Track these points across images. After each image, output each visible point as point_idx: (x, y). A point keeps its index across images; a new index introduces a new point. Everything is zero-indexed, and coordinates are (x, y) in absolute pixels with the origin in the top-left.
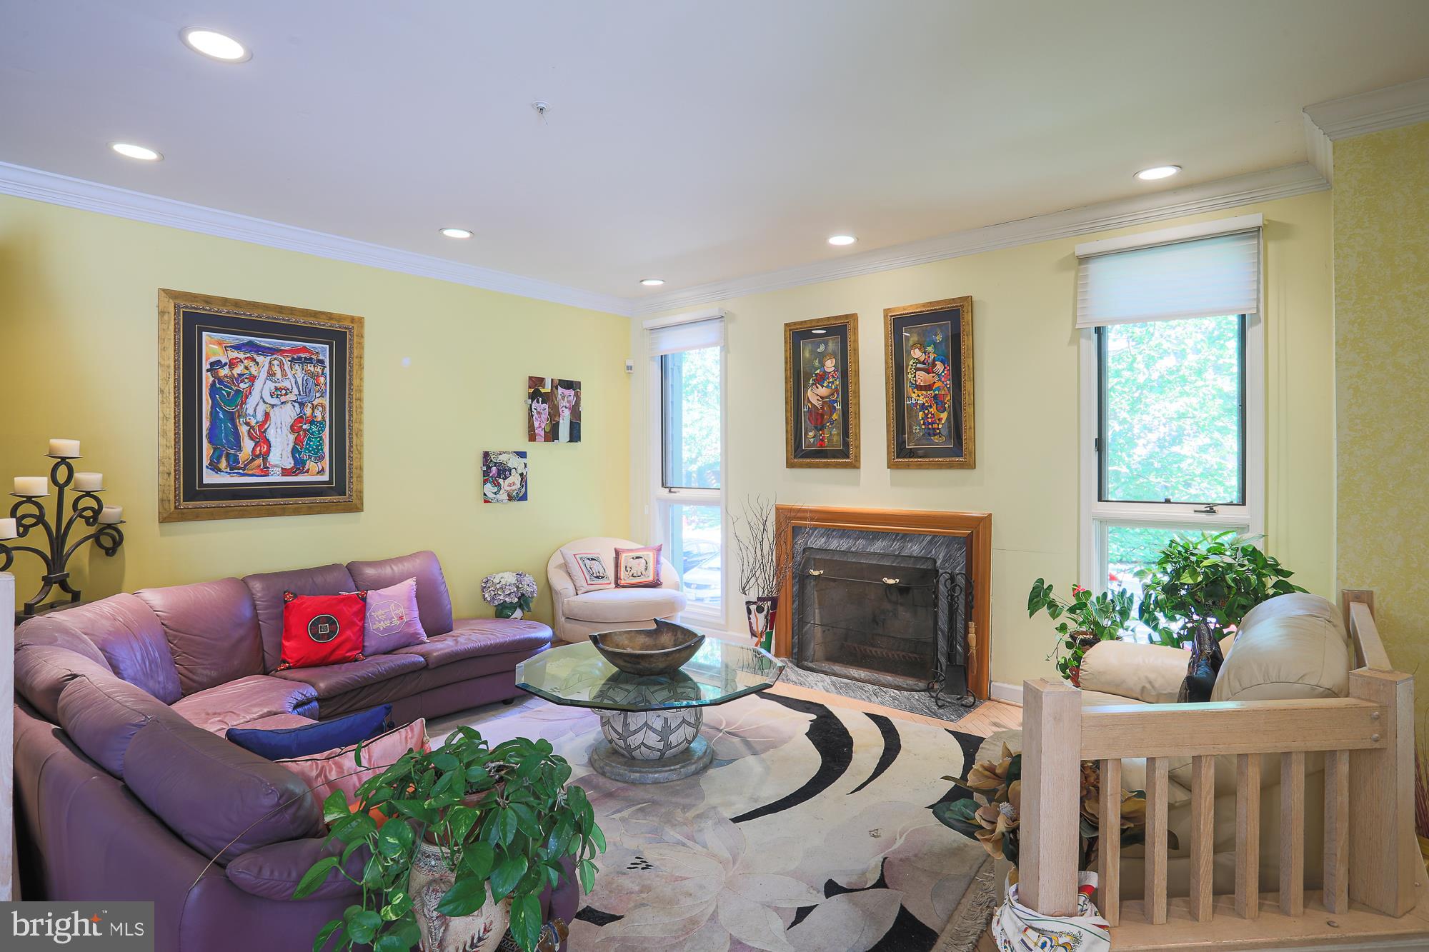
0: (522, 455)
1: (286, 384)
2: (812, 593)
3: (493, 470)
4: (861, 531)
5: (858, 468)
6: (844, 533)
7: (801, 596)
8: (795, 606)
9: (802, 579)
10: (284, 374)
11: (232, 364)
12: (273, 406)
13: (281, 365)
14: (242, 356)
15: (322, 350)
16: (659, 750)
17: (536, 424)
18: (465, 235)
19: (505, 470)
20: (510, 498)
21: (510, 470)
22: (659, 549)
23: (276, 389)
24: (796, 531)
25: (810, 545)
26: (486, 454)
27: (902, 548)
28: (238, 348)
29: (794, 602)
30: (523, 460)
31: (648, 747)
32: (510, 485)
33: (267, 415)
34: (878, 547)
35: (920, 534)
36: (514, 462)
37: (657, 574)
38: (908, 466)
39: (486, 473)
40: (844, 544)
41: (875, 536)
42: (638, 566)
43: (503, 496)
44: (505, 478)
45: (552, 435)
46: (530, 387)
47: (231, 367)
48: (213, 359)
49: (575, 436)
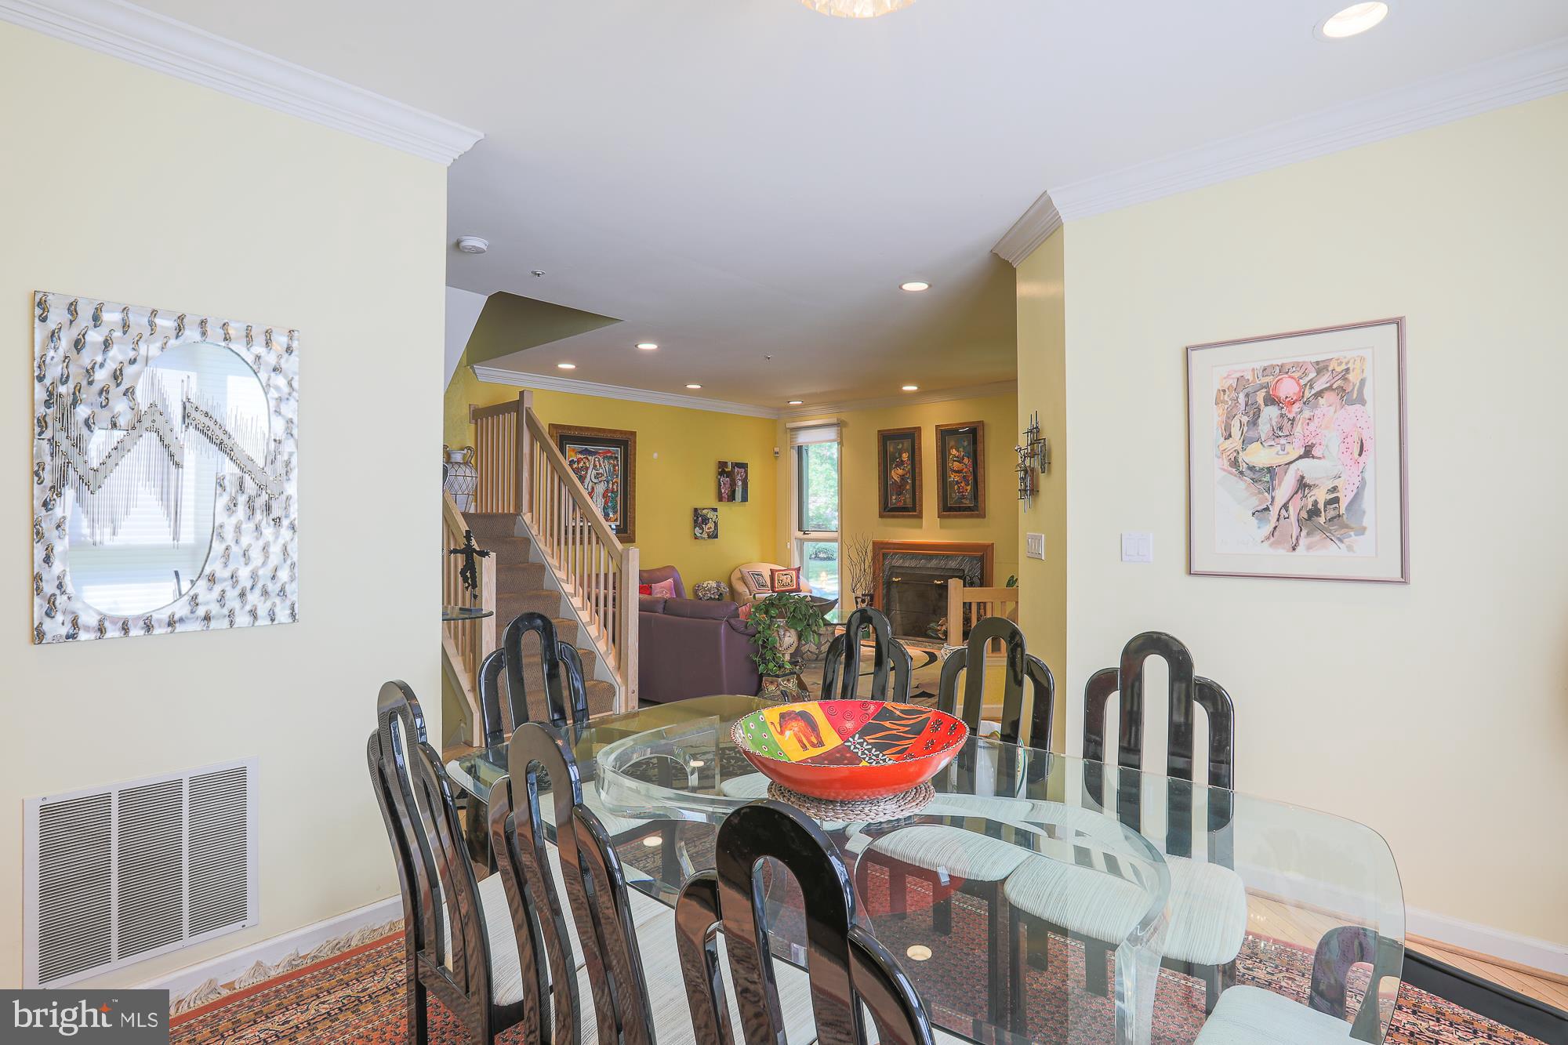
0: (715, 510)
1: (601, 471)
2: (894, 591)
3: (699, 518)
4: (923, 554)
5: (922, 518)
6: (914, 556)
7: (888, 595)
8: (885, 601)
9: (889, 584)
10: (600, 466)
11: (579, 462)
12: (595, 483)
13: (599, 461)
14: (582, 457)
15: (617, 451)
16: (816, 654)
17: (723, 491)
18: (699, 387)
19: (706, 519)
20: (709, 537)
21: (709, 519)
22: (798, 569)
23: (597, 473)
24: (885, 556)
25: (893, 565)
26: (696, 510)
27: (946, 564)
28: (581, 452)
29: (883, 599)
30: (716, 513)
31: (811, 652)
32: (708, 529)
33: (593, 488)
34: (933, 563)
35: (956, 556)
36: (711, 515)
37: (798, 584)
38: (949, 517)
39: (696, 521)
40: (913, 563)
41: (930, 557)
42: (786, 579)
43: (705, 536)
44: (706, 524)
45: (732, 497)
46: (719, 468)
47: (578, 464)
48: (571, 459)
49: (745, 499)
